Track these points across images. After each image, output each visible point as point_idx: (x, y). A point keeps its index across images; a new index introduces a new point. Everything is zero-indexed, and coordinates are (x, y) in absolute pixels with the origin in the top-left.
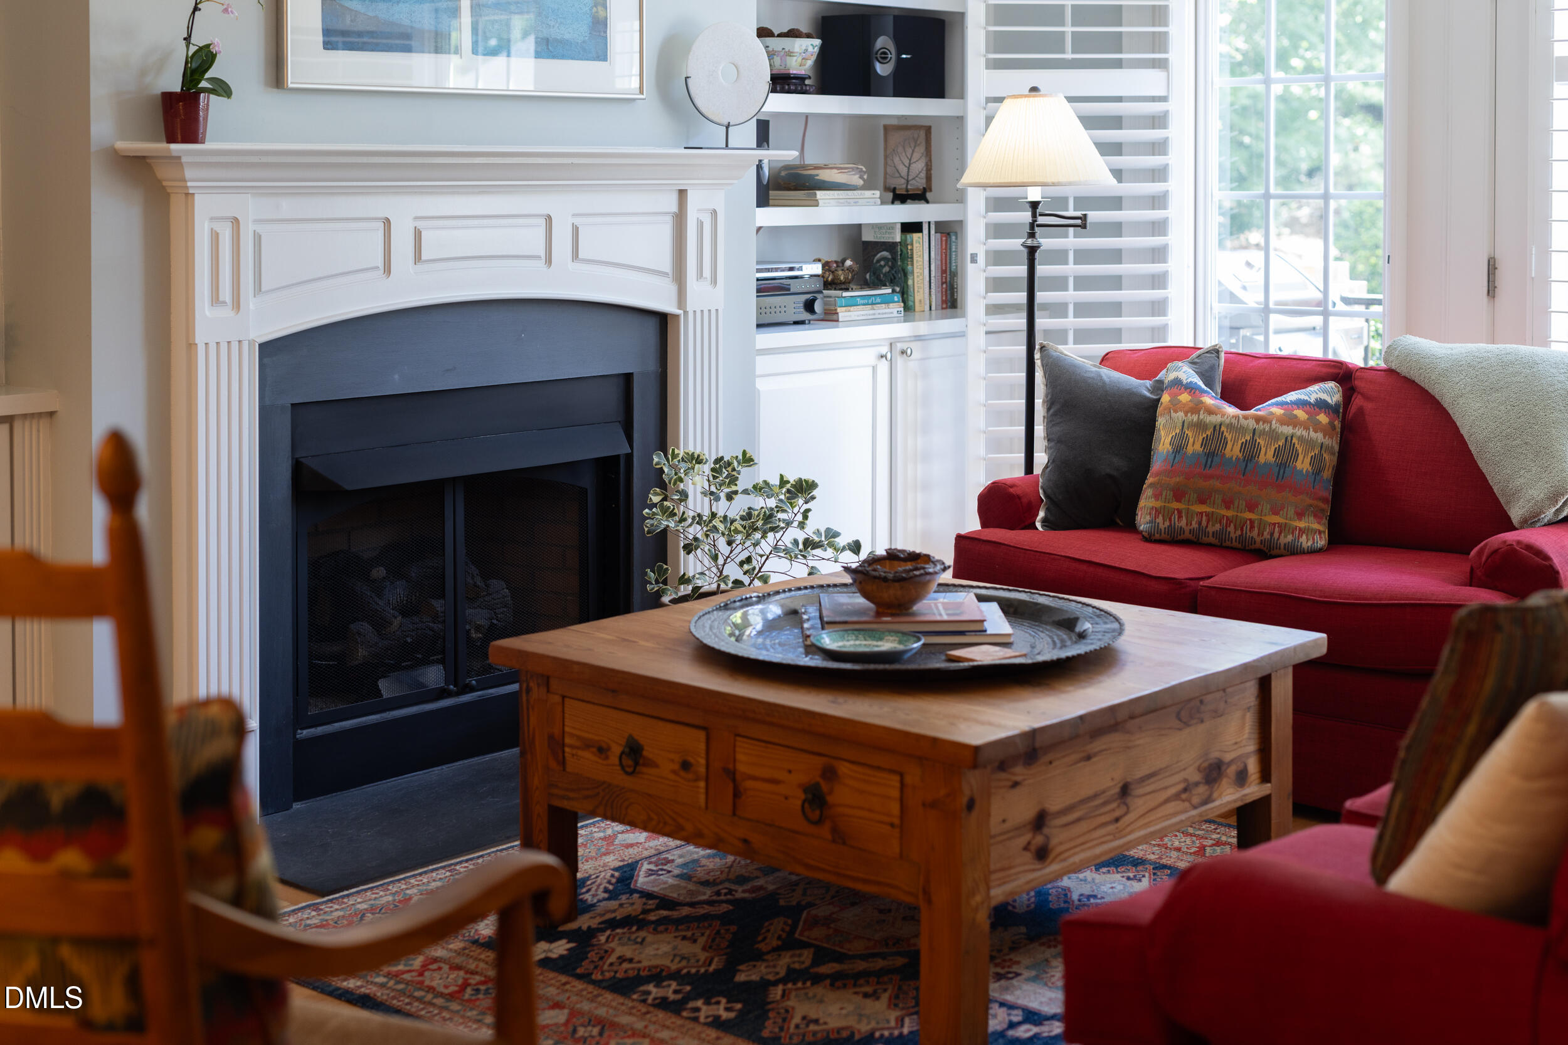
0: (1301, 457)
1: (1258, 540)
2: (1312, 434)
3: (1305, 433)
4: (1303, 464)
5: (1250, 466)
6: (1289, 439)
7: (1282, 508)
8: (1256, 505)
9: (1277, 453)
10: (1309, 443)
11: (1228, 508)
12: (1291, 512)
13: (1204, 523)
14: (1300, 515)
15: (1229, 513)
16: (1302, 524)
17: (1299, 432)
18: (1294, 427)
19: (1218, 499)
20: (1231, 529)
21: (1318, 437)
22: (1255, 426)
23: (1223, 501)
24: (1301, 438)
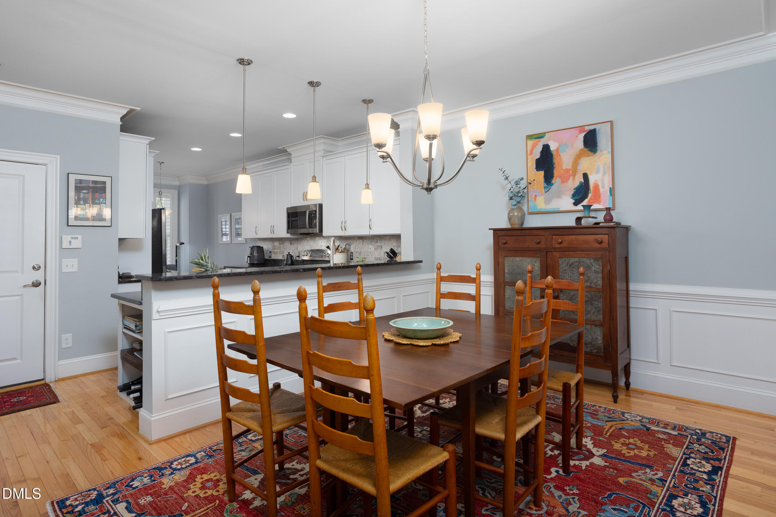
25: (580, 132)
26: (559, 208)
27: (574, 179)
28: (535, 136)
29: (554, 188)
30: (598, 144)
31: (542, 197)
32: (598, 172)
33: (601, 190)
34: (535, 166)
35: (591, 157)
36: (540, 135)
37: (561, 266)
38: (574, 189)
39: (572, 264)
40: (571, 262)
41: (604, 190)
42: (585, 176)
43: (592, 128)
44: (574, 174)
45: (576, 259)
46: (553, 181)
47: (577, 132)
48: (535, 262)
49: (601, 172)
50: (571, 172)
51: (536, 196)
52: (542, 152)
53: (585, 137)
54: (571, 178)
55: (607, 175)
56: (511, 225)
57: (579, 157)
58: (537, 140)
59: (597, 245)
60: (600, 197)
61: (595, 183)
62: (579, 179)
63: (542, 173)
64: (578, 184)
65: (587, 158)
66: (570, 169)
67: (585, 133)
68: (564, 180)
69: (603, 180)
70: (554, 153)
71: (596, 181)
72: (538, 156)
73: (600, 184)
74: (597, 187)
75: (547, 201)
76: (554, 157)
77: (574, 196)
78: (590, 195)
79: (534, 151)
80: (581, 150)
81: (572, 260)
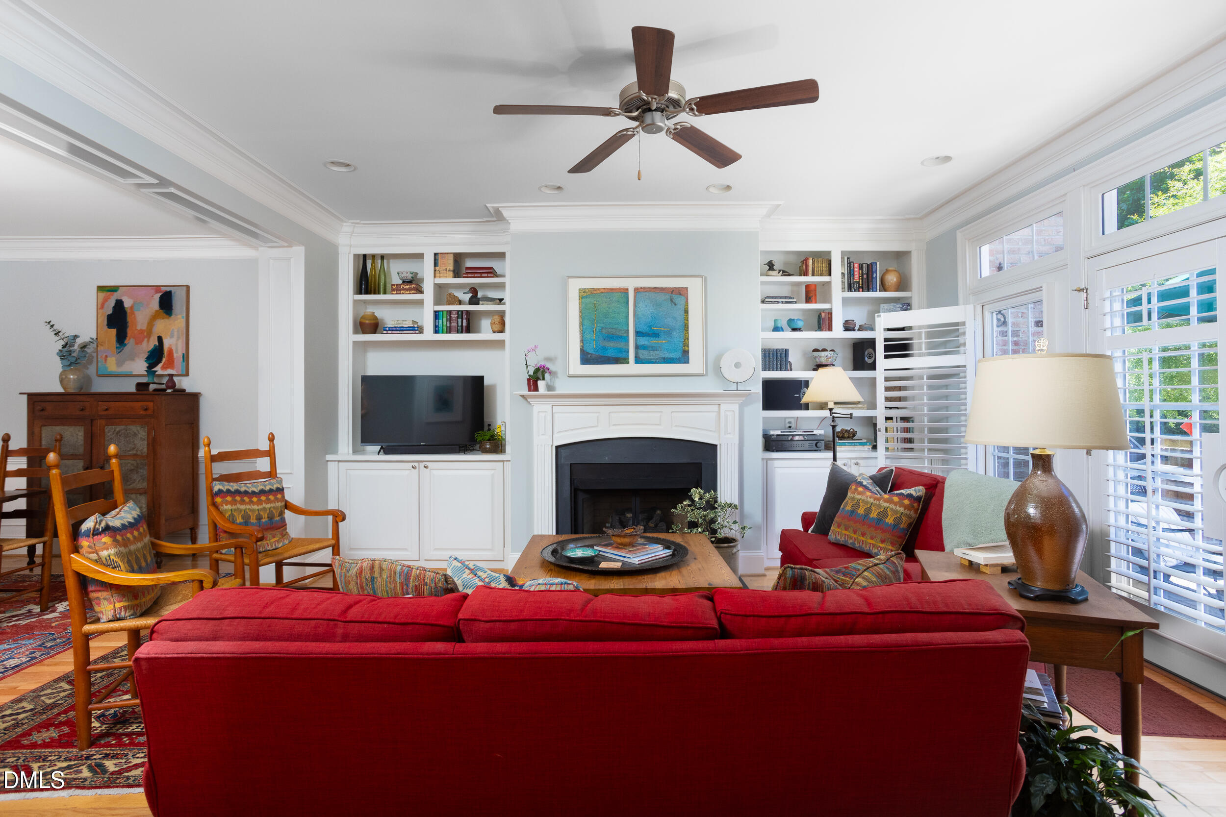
0: (889, 517)
1: (865, 549)
2: (898, 508)
3: (894, 507)
4: (890, 520)
5: (866, 518)
6: (885, 509)
7: (875, 537)
8: (865, 534)
9: (879, 514)
10: (896, 512)
11: (855, 534)
12: (879, 540)
13: (846, 539)
14: (883, 541)
15: (855, 536)
16: (882, 545)
17: (892, 506)
18: (890, 504)
19: (851, 529)
20: (856, 543)
21: (902, 509)
22: (873, 502)
23: (854, 530)
24: (891, 509)
25: (157, 292)
26: (132, 372)
27: (148, 341)
28: (109, 289)
29: (127, 349)
30: (173, 308)
31: (114, 359)
32: (172, 337)
33: (175, 355)
34: (106, 323)
35: (166, 320)
36: (113, 288)
37: (108, 434)
38: (148, 352)
39: (119, 432)
40: (117, 430)
41: (178, 355)
42: (160, 339)
43: (168, 289)
44: (149, 335)
45: (123, 427)
46: (126, 342)
47: (153, 291)
48: (79, 431)
49: (175, 336)
50: (145, 334)
51: (106, 356)
52: (114, 307)
53: (161, 297)
54: (146, 339)
55: (180, 341)
56: (64, 388)
57: (154, 318)
58: (109, 293)
59: (142, 412)
60: (173, 362)
61: (169, 348)
62: (154, 342)
63: (114, 332)
64: (152, 347)
65: (163, 320)
66: (145, 330)
67: (160, 294)
68: (139, 342)
69: (177, 344)
70: (128, 311)
71: (170, 345)
72: (110, 311)
73: (174, 348)
74: (171, 352)
75: (120, 363)
76: (128, 314)
77: (148, 359)
78: (164, 360)
79: (106, 306)
80: (156, 311)
81: (118, 428)
